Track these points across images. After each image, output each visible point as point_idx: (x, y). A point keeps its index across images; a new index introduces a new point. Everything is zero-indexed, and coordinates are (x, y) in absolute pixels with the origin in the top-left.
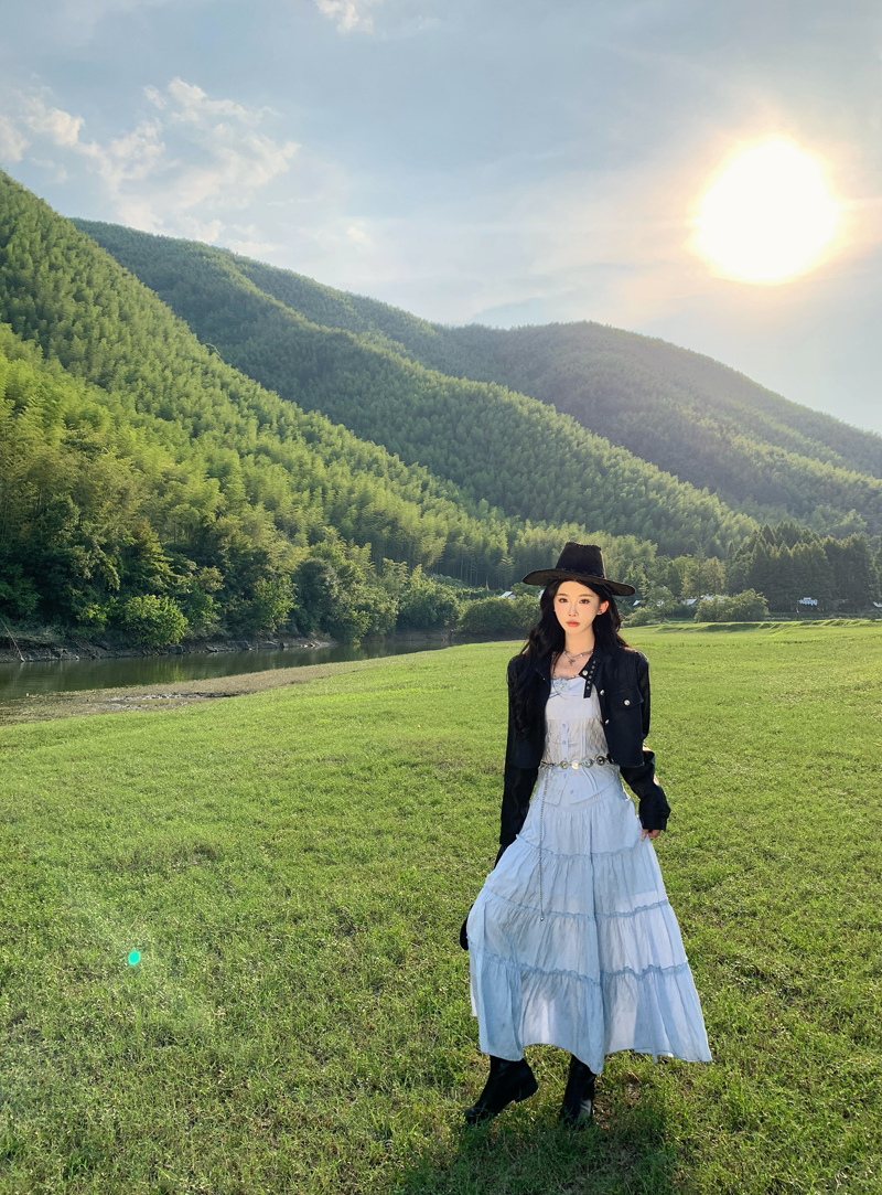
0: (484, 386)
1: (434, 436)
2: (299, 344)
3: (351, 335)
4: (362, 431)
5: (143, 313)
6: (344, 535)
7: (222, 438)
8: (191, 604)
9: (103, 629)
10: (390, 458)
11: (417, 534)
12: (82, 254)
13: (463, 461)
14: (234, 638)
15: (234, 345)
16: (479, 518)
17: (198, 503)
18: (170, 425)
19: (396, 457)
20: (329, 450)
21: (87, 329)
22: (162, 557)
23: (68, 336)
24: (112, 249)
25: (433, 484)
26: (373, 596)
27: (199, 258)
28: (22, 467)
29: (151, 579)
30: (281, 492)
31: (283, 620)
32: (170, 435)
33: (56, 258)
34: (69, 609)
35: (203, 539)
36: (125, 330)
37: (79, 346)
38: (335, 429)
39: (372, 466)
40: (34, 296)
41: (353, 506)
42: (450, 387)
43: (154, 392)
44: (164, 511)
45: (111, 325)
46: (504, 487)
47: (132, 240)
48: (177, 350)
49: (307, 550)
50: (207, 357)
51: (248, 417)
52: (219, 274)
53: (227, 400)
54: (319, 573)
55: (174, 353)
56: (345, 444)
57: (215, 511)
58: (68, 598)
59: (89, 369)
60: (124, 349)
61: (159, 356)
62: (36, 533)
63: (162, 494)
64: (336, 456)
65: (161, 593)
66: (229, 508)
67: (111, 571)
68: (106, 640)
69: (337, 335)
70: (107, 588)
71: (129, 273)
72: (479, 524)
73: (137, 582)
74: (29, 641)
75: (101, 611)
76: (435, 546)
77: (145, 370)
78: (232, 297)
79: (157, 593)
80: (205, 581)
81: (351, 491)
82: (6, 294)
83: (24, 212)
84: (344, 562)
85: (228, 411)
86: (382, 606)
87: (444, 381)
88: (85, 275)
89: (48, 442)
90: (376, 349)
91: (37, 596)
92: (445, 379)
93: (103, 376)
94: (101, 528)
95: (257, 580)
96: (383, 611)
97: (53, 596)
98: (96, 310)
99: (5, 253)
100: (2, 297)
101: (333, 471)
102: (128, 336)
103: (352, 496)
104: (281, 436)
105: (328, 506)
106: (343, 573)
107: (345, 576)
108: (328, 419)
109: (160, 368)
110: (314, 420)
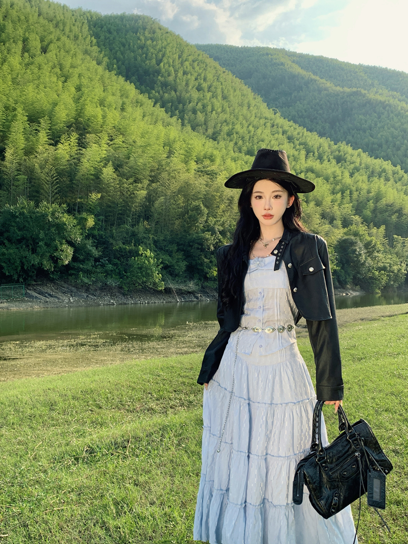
2: (328, 101)
3: (363, 91)
4: (374, 153)
5: (235, 93)
6: (366, 221)
10: (394, 168)
12: (200, 64)
15: (289, 108)
19: (399, 167)
20: (352, 166)
21: (204, 106)
23: (194, 112)
24: (216, 59)
26: (388, 261)
27: (266, 57)
28: (175, 186)
33: (187, 67)
34: (202, 270)
36: (226, 104)
37: (200, 117)
38: (356, 152)
39: (382, 173)
40: (175, 91)
41: (371, 202)
43: (243, 141)
45: (218, 103)
47: (227, 52)
48: (255, 113)
49: (343, 231)
50: (273, 116)
51: (299, 150)
52: (278, 65)
53: (286, 141)
54: (351, 246)
55: (254, 116)
56: (363, 162)
58: (202, 264)
59: (206, 130)
60: (225, 116)
61: (245, 118)
62: (183, 226)
64: (357, 169)
69: (354, 92)
71: (227, 71)
74: (181, 290)
77: (238, 127)
78: (287, 78)
81: (369, 192)
82: (161, 92)
83: (169, 44)
84: (369, 239)
86: (395, 268)
88: (203, 75)
89: (188, 171)
90: (380, 98)
91: (185, 263)
93: (214, 134)
94: (220, 221)
96: (396, 271)
97: (194, 263)
98: (209, 95)
99: (160, 68)
100: (159, 94)
101: (357, 179)
102: (228, 109)
103: (371, 194)
104: (320, 160)
105: (354, 202)
106: (367, 245)
107: (369, 247)
108: (351, 146)
109: (246, 126)
110: (342, 148)
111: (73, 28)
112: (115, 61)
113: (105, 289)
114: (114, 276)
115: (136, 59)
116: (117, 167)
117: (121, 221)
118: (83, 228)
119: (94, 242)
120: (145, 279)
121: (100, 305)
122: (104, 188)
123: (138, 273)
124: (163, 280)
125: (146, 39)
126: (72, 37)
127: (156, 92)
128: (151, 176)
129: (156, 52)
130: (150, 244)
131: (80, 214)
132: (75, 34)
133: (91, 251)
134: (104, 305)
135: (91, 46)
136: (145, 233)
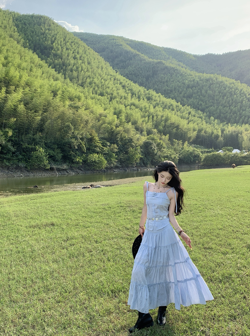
0: (212, 76)
1: (194, 95)
2: (146, 67)
3: (164, 62)
4: (167, 95)
5: (95, 61)
6: (160, 132)
7: (120, 101)
8: (108, 156)
9: (81, 164)
10: (177, 104)
11: (186, 130)
12: (76, 44)
13: (205, 103)
14: (122, 167)
15: (124, 69)
16: (210, 124)
17: (110, 123)
18: (102, 98)
19: (179, 103)
20: (155, 102)
21: (77, 68)
22: (99, 142)
23: (72, 71)
24: (85, 41)
25: (193, 112)
26: (169, 153)
27: (113, 41)
28: (56, 115)
29: (95, 149)
30: (138, 118)
31: (138, 161)
32: (103, 101)
33: (68, 46)
34: (71, 158)
35: (112, 135)
36: (89, 67)
37: (75, 74)
38: (157, 95)
39: (170, 107)
40: (61, 59)
41: (163, 122)
42: (200, 78)
43: (98, 87)
44: (100, 127)
45: (85, 66)
46: (220, 112)
47: (92, 37)
48: (105, 72)
49: (146, 137)
50: (115, 74)
51: (128, 93)
52: (119, 45)
53: (121, 88)
54: (150, 145)
55: (105, 74)
56: (161, 100)
57: (115, 126)
58: (70, 155)
59: (78, 81)
60: (89, 73)
61: (100, 75)
62: (61, 135)
63: (99, 121)
64: (158, 104)
65: (99, 153)
66: (120, 125)
67: (83, 146)
68: (82, 168)
69: (159, 62)
70: (82, 152)
71: (90, 48)
72: (210, 126)
73: (91, 149)
74: (59, 168)
75: (80, 159)
76: (193, 135)
77: (96, 80)
78: (124, 53)
79: (98, 153)
80: (113, 149)
81: (162, 117)
82: (53, 59)
83: (58, 32)
84: (159, 141)
85: (122, 92)
86: (173, 156)
87: (197, 75)
88: (77, 50)
89: (64, 106)
90: (172, 66)
91: (62, 154)
92: (197, 74)
93: (82, 83)
94: (80, 133)
95: (129, 148)
96: (173, 158)
97: (66, 154)
98: (80, 62)
99: (53, 46)
100: (52, 60)
101: (156, 110)
102: (90, 69)
103: (163, 118)
104: (139, 99)
105: (154, 122)
106: (158, 145)
107: (159, 146)
108: (155, 92)
109: (100, 79)
110: (150, 92)
111: (4, 21)
112: (28, 41)
113: (18, 168)
114: (22, 161)
115: (39, 40)
116: (26, 104)
117: (27, 132)
118: (6, 136)
119: (12, 144)
120: (39, 163)
121: (15, 177)
122: (19, 115)
123: (35, 160)
124: (49, 163)
125: (46, 30)
126: (3, 27)
127: (50, 59)
128: (44, 109)
129: (51, 37)
130: (42, 145)
131: (5, 129)
132: (5, 25)
133: (10, 148)
134: (17, 177)
135: (14, 32)
136: (40, 139)
